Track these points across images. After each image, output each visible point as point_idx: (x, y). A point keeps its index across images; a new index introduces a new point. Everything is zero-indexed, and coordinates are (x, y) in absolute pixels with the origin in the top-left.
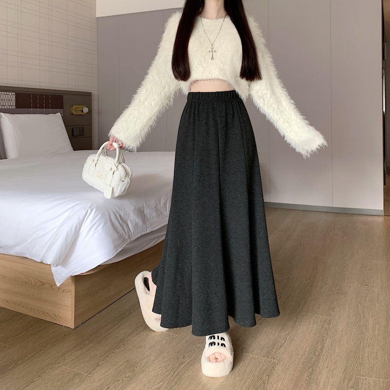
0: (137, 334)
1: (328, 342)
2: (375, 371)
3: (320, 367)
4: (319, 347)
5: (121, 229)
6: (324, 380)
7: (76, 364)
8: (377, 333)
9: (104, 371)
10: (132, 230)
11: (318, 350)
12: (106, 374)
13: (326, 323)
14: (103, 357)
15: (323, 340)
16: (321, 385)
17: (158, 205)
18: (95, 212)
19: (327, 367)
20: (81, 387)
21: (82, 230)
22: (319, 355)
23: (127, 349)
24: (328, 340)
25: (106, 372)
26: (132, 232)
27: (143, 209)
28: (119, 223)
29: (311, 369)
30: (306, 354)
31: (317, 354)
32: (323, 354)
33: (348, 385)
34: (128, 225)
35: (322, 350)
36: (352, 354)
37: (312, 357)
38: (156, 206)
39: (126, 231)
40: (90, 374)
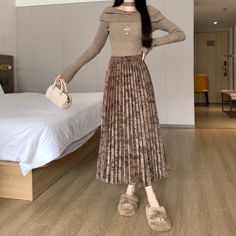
0: (75, 200)
1: (184, 195)
2: (215, 206)
3: (185, 207)
4: (181, 198)
5: (62, 138)
6: (189, 213)
7: (42, 221)
8: (210, 188)
9: (62, 222)
10: (68, 139)
11: (181, 199)
12: (64, 224)
13: (180, 186)
14: (59, 215)
15: (182, 194)
16: (189, 215)
17: (80, 124)
18: (48, 128)
19: (189, 206)
20: (51, 234)
21: (40, 139)
22: (182, 201)
23: (72, 209)
24: (184, 194)
25: (64, 223)
26: (68, 140)
27: (72, 126)
28: (61, 135)
29: (180, 209)
30: (175, 201)
31: (181, 201)
32: (184, 200)
33: (203, 213)
34: (65, 136)
35: (182, 198)
36: (200, 199)
37: (179, 203)
38: (79, 125)
39: (65, 140)
40: (54, 225)
